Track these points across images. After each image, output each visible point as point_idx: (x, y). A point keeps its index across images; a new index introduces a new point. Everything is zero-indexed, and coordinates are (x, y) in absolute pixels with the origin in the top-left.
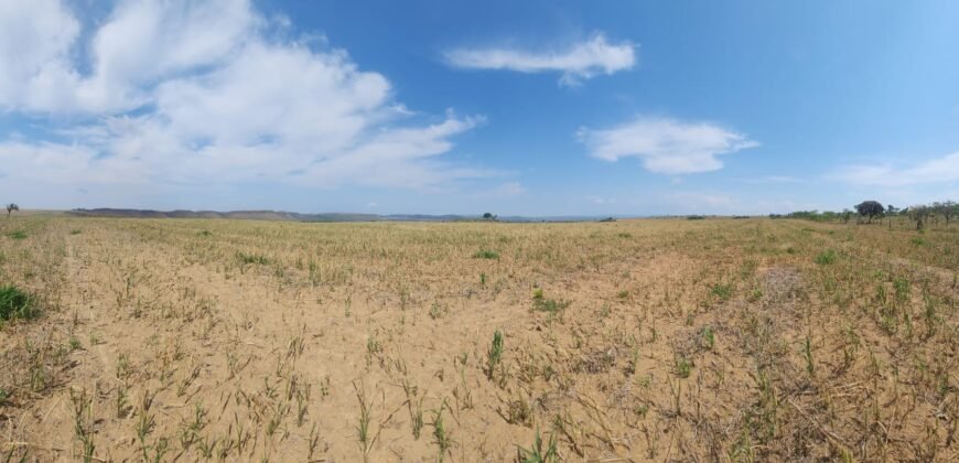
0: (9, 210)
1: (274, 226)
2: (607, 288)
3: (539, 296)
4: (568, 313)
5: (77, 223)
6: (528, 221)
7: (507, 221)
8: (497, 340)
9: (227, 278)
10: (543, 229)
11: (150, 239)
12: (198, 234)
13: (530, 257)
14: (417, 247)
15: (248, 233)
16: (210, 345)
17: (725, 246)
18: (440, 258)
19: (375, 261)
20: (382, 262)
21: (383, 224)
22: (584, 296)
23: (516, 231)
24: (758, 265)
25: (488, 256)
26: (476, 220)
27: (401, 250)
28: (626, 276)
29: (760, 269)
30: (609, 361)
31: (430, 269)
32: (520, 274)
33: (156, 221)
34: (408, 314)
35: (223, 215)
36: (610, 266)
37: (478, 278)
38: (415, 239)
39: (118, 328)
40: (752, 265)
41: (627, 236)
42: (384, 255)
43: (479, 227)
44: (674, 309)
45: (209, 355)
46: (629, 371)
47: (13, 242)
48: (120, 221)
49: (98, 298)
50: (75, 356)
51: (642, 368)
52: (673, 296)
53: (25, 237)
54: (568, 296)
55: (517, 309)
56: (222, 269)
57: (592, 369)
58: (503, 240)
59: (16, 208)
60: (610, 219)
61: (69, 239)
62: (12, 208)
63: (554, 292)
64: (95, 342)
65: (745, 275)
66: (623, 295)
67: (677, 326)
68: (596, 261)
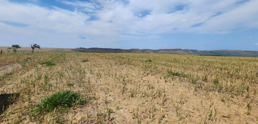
0: (33, 48)
1: (184, 57)
5: (84, 56)
9: (166, 81)
11: (125, 63)
12: (146, 61)
15: (171, 62)
16: (166, 108)
33: (124, 55)
35: (155, 51)
39: (125, 102)
45: (167, 111)
47: (48, 68)
48: (106, 54)
49: (111, 91)
50: (112, 116)
53: (54, 65)
56: (162, 77)
59: (39, 47)
61: (83, 65)
62: (35, 47)
64: (118, 108)
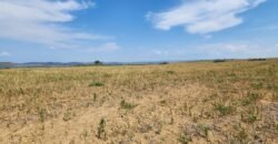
2: (156, 98)
3: (123, 102)
4: (136, 109)
6: (121, 64)
7: (109, 65)
8: (102, 121)
10: (127, 69)
13: (120, 84)
14: (51, 84)
17: (235, 81)
18: (68, 89)
19: (12, 98)
20: (21, 97)
21: (18, 71)
22: (144, 102)
23: (114, 70)
24: (261, 98)
25: (97, 85)
26: (90, 65)
27: (38, 87)
28: (166, 93)
29: (263, 101)
30: (150, 128)
31: (62, 96)
32: (115, 92)
34: (47, 123)
36: (159, 89)
37: (92, 97)
38: (48, 79)
40: (256, 98)
41: (172, 73)
42: (22, 92)
43: (92, 69)
44: (188, 113)
46: (157, 133)
51: (163, 133)
52: (189, 106)
54: (136, 101)
55: (113, 109)
57: (142, 131)
58: (107, 76)
60: (165, 63)
63: (130, 100)
65: (246, 103)
66: (163, 102)
67: (186, 120)
68: (153, 85)
